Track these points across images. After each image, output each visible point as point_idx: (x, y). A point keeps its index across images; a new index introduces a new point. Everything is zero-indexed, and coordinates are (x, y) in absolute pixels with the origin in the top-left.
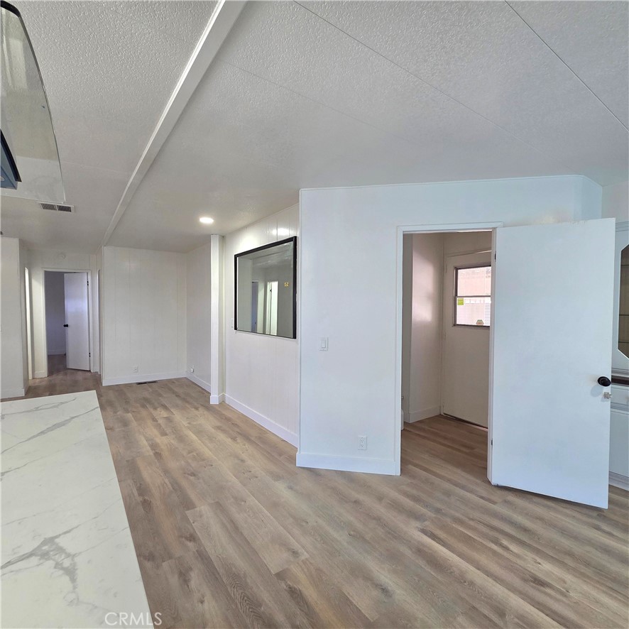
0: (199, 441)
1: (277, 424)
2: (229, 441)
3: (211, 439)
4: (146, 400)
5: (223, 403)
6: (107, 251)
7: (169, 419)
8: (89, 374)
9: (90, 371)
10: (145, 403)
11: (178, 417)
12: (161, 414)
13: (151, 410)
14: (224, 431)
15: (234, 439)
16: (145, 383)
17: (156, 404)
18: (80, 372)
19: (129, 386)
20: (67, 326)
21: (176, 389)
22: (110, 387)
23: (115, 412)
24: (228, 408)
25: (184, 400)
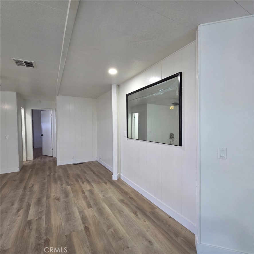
0: (113, 215)
1: (162, 203)
2: (132, 215)
3: (120, 212)
4: (78, 175)
5: (119, 179)
6: (59, 98)
7: (91, 192)
8: (52, 158)
9: (52, 156)
10: (78, 177)
11: (96, 189)
12: (86, 187)
13: (81, 183)
14: (126, 204)
15: (135, 213)
16: (77, 164)
17: (83, 179)
18: (48, 157)
19: (69, 165)
20: (42, 135)
21: (93, 169)
22: (61, 167)
23: (62, 185)
24: (123, 183)
25: (98, 176)
